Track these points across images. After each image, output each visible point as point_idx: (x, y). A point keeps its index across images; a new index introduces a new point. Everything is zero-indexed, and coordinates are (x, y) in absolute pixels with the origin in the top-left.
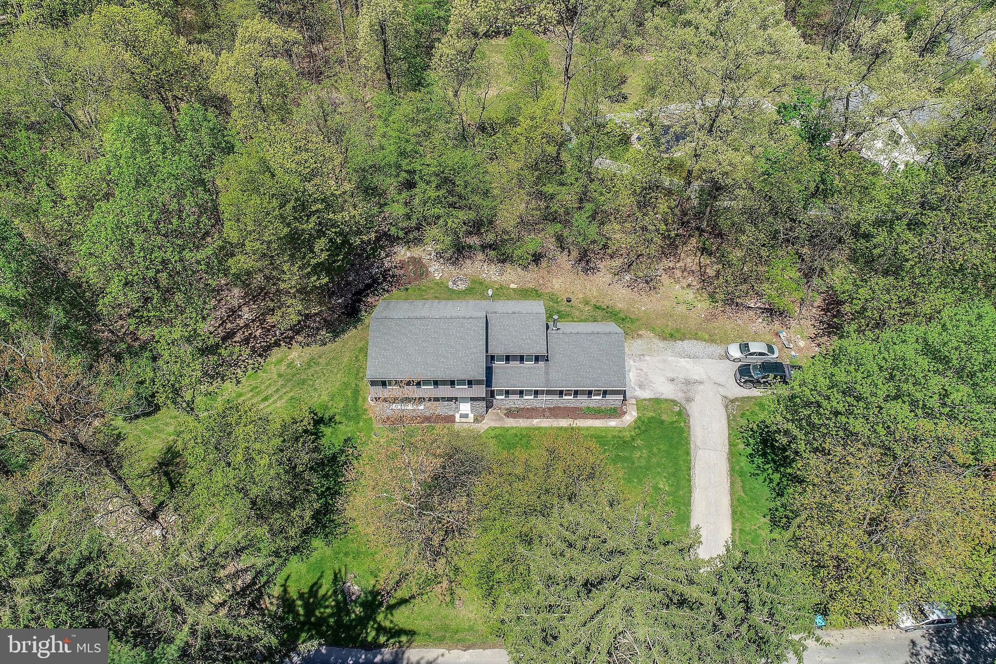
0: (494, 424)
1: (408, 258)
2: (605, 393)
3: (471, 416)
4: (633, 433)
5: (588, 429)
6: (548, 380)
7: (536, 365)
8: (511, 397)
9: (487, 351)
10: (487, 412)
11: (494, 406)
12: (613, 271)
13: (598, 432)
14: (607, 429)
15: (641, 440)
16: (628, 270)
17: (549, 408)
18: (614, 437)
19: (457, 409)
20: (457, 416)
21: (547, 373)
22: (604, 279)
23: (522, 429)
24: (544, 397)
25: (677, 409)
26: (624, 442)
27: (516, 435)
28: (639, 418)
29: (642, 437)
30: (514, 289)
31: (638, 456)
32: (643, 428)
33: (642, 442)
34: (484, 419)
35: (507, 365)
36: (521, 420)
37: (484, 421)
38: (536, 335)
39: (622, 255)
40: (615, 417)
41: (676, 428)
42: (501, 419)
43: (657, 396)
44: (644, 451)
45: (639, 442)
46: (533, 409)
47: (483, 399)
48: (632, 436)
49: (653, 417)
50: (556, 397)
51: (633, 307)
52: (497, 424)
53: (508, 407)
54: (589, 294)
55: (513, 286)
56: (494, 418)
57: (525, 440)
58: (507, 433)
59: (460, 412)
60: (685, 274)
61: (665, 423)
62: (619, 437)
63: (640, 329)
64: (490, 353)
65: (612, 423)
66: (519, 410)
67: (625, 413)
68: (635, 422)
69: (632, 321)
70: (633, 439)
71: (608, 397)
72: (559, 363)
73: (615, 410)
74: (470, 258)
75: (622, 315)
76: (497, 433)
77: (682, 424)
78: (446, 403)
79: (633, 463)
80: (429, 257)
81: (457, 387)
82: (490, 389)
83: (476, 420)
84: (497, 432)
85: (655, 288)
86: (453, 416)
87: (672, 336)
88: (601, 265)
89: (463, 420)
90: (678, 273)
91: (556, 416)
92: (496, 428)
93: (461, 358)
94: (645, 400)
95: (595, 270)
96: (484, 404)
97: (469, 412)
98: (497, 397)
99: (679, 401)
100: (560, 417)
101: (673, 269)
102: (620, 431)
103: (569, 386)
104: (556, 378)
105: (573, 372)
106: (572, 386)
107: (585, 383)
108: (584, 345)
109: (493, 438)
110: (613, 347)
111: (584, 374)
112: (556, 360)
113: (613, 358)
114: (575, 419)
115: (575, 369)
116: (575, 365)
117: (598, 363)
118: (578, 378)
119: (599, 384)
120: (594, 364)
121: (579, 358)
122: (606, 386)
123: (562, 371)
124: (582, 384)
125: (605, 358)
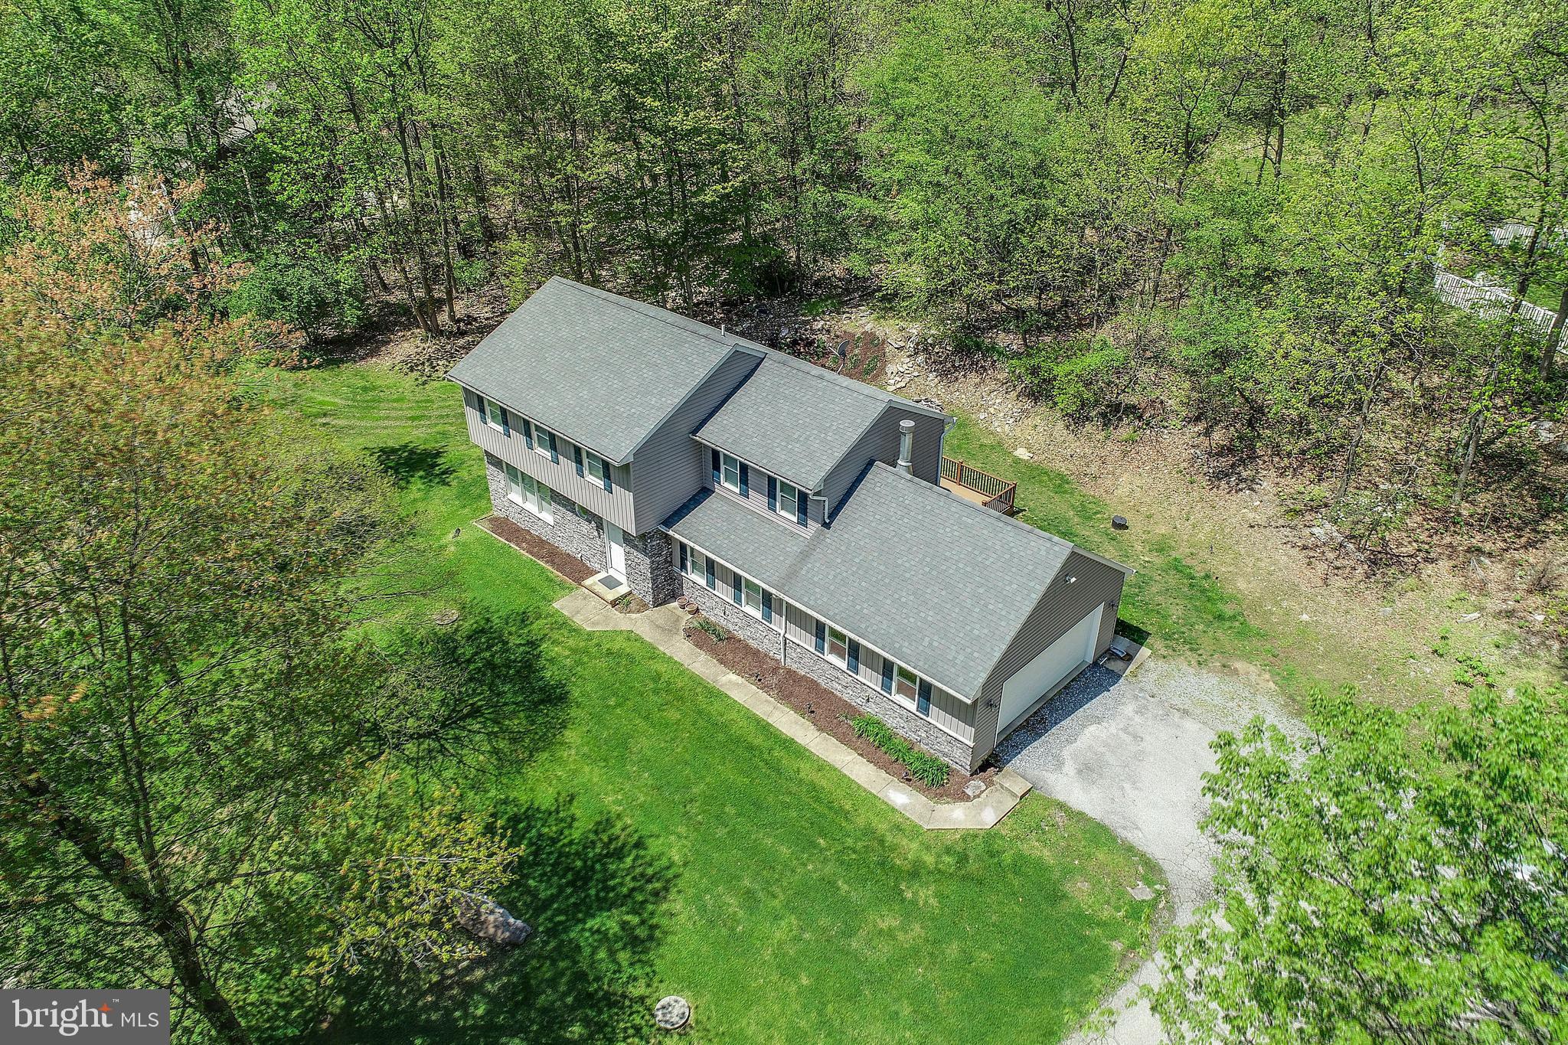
0: (644, 631)
3: (621, 589)
4: (930, 860)
5: (822, 766)
6: (792, 574)
7: (800, 530)
9: (698, 430)
11: (686, 600)
13: (840, 793)
14: (872, 800)
15: (939, 895)
18: (869, 832)
19: (604, 558)
20: (599, 575)
21: (805, 555)
24: (779, 624)
25: (1142, 893)
26: (882, 864)
28: (990, 836)
29: (951, 888)
30: (1017, 461)
31: (883, 925)
32: (973, 866)
33: (932, 901)
34: (639, 611)
35: (745, 503)
37: (636, 616)
40: (923, 790)
41: (1083, 940)
42: (673, 632)
43: (1112, 821)
44: (917, 927)
45: (925, 895)
47: (644, 549)
48: (918, 864)
49: (1040, 866)
50: (810, 645)
51: (1277, 604)
52: (650, 636)
53: (712, 618)
55: (1022, 453)
56: (662, 622)
58: (645, 661)
59: (611, 572)
61: (1065, 907)
62: (882, 842)
63: (1248, 657)
64: (702, 435)
65: (900, 797)
66: (727, 638)
67: (965, 798)
68: (968, 837)
69: (1244, 633)
70: (915, 875)
72: (849, 544)
73: (945, 770)
75: (1228, 610)
76: (628, 651)
77: (1117, 946)
78: (584, 527)
79: (849, 933)
83: (622, 604)
86: (591, 571)
89: (602, 589)
91: (784, 697)
94: (1062, 806)
96: (645, 566)
97: (624, 580)
98: (690, 573)
99: (1171, 878)
100: (791, 704)
102: (898, 828)
103: (830, 613)
104: (816, 579)
105: (863, 584)
106: (838, 617)
107: (875, 627)
108: (941, 531)
109: (609, 653)
110: (1014, 570)
111: (888, 602)
112: (846, 536)
113: (992, 602)
114: (821, 729)
115: (874, 579)
116: (882, 568)
117: (943, 593)
118: (865, 605)
119: (904, 649)
120: (929, 591)
121: (905, 559)
122: (921, 664)
123: (843, 568)
124: (863, 626)
125: (968, 590)
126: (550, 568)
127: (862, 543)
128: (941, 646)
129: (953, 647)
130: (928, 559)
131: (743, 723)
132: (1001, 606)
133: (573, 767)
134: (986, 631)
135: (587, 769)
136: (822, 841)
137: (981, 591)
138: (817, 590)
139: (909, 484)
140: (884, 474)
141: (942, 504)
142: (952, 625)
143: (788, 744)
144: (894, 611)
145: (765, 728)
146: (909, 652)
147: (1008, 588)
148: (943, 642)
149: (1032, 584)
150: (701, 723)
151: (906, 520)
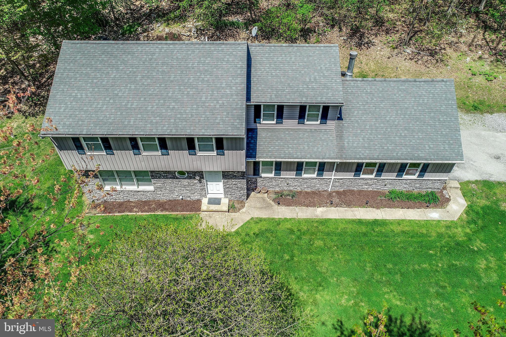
0: (258, 214)
1: (166, 34)
2: (425, 168)
3: (225, 202)
4: (468, 230)
5: (399, 222)
6: (341, 148)
7: (323, 127)
8: (285, 175)
9: (248, 99)
10: (248, 196)
11: (259, 189)
12: (391, 45)
13: (416, 228)
14: (428, 223)
15: (482, 241)
16: (407, 44)
17: (338, 193)
18: (440, 236)
19: (204, 191)
20: (205, 201)
21: (340, 137)
22: (382, 53)
23: (299, 221)
24: (333, 176)
26: (458, 245)
27: (292, 231)
28: (471, 208)
29: (482, 236)
32: (480, 223)
33: (484, 245)
34: (243, 207)
35: (279, 127)
36: (297, 209)
37: (244, 210)
38: (324, 76)
39: (397, 31)
40: (436, 206)
42: (268, 206)
44: (490, 258)
45: (479, 244)
46: (314, 193)
47: (242, 175)
48: (466, 234)
50: (350, 176)
52: (264, 214)
53: (277, 189)
54: (366, 68)
56: (258, 205)
57: (306, 238)
58: (277, 228)
59: (209, 196)
60: (473, 48)
62: (449, 236)
64: (254, 100)
65: (434, 215)
66: (294, 195)
67: (448, 200)
68: (467, 212)
70: (470, 239)
71: (428, 176)
72: (357, 122)
73: (434, 194)
74: (233, 36)
76: (263, 228)
78: (185, 182)
80: (188, 34)
81: (199, 154)
82: (252, 160)
83: (232, 208)
84: (263, 226)
85: (442, 61)
86: (199, 202)
87: (476, 108)
88: (376, 41)
89: (214, 207)
90: (464, 48)
91: (349, 204)
92: (261, 220)
93: (204, 102)
94: (471, 182)
95: (369, 44)
96: (243, 183)
97: (222, 196)
98: (263, 175)
100: (355, 206)
101: (457, 43)
102: (448, 227)
103: (375, 157)
104: (355, 145)
105: (379, 136)
106: (380, 157)
107: (400, 152)
108: (395, 97)
109: (256, 235)
110: (438, 100)
111: (397, 138)
112: (353, 119)
113: (440, 117)
114: (378, 208)
115: (382, 132)
116: (382, 125)
117: (418, 123)
118: (388, 145)
119: (421, 155)
120: (411, 125)
121: (389, 116)
122: (432, 157)
123: (364, 134)
124: (395, 154)
125: (427, 117)
126: (167, 213)
127: (363, 118)
128: (435, 146)
129: (440, 144)
130: (399, 112)
131: (350, 226)
132: (445, 117)
133: (311, 300)
134: (448, 130)
135: (318, 296)
136: (431, 252)
137: (432, 115)
138: (360, 150)
139: (363, 82)
140: (347, 82)
141: (385, 85)
142: (432, 135)
143: (375, 222)
144: (403, 141)
145: (360, 222)
146: (423, 155)
147: (442, 108)
148: (434, 143)
149: (450, 102)
150: (335, 238)
151: (375, 99)
